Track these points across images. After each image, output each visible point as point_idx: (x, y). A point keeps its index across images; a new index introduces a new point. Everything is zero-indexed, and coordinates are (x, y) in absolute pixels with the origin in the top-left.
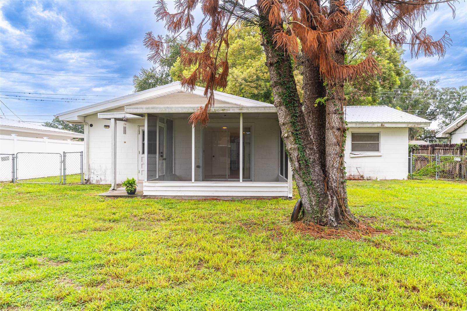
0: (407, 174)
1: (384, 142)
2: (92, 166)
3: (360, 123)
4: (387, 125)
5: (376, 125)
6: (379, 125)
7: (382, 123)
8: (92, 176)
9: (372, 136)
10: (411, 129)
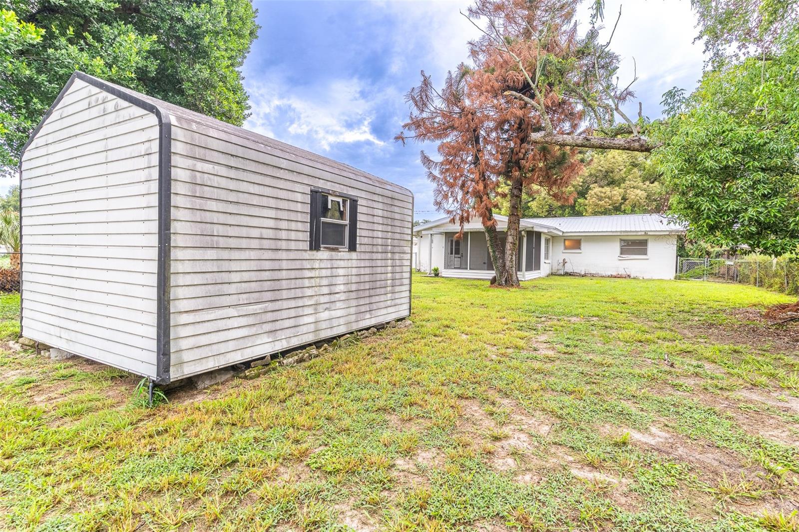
0: (674, 274)
1: (651, 247)
2: (421, 262)
3: (624, 232)
4: (649, 233)
5: (640, 234)
6: (643, 233)
7: (645, 232)
8: (421, 267)
9: (641, 242)
10: (678, 236)
